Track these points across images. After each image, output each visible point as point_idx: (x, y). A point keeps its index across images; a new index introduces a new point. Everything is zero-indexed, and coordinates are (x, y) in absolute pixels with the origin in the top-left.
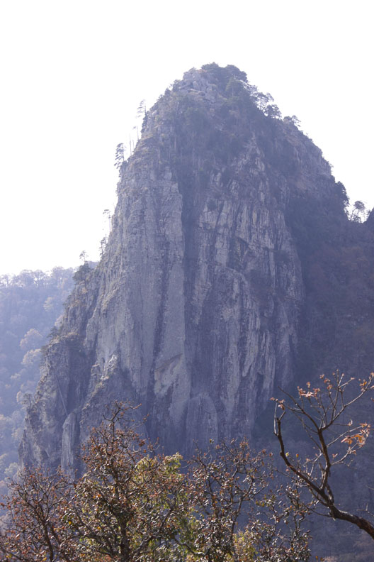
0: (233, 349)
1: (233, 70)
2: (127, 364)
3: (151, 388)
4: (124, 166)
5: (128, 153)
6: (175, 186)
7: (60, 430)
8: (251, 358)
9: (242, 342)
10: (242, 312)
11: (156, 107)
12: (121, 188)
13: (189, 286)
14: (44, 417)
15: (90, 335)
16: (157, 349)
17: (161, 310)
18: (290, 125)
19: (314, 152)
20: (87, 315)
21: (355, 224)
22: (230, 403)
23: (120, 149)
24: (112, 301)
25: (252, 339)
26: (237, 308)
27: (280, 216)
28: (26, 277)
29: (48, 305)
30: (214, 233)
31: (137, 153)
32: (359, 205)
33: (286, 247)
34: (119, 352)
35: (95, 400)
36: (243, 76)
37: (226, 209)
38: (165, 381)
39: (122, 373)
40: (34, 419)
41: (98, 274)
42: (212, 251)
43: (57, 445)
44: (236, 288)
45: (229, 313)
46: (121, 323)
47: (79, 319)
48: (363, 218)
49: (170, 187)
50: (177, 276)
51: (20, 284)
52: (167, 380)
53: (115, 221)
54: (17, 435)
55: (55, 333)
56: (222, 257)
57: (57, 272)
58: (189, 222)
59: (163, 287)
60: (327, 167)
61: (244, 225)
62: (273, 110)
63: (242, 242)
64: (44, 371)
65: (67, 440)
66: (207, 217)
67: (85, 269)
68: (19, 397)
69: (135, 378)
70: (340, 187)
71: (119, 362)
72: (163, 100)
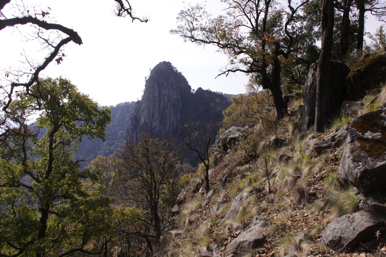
0: (168, 118)
2: (147, 121)
3: (151, 125)
4: (146, 81)
5: (147, 78)
6: (157, 85)
7: (133, 134)
10: (170, 111)
11: (153, 69)
12: (146, 85)
13: (159, 105)
14: (130, 131)
15: (139, 115)
16: (153, 118)
17: (154, 110)
18: (180, 73)
19: (185, 79)
21: (193, 93)
22: (167, 129)
27: (178, 92)
28: (126, 103)
29: (131, 109)
30: (165, 95)
32: (194, 90)
34: (145, 118)
35: (140, 128)
36: (171, 64)
38: (154, 125)
40: (128, 132)
42: (164, 98)
44: (169, 106)
45: (167, 111)
46: (145, 113)
47: (137, 112)
50: (157, 103)
53: (144, 92)
55: (132, 114)
58: (160, 92)
59: (154, 106)
60: (187, 82)
61: (171, 93)
62: (177, 71)
64: (130, 122)
66: (163, 91)
67: (138, 102)
68: (125, 127)
69: (148, 124)
70: (190, 86)
71: (145, 121)
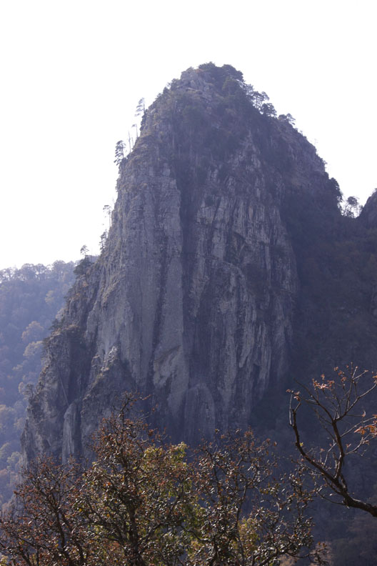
0: (230, 341)
1: (229, 69)
2: (127, 355)
3: (150, 378)
4: (123, 164)
5: (128, 150)
6: (174, 183)
7: (61, 420)
8: (247, 349)
9: (239, 334)
10: (239, 304)
11: (154, 106)
12: (121, 185)
13: (187, 279)
14: (45, 407)
15: (90, 327)
16: (156, 341)
17: (160, 303)
18: (285, 122)
19: (310, 149)
20: (88, 308)
21: (348, 218)
22: (227, 393)
23: (120, 147)
24: (112, 294)
25: (248, 331)
26: (233, 300)
27: (276, 212)
28: (28, 271)
29: (49, 299)
30: (212, 228)
31: (136, 150)
32: (352, 201)
33: (281, 242)
34: (118, 344)
35: (95, 391)
36: (239, 75)
37: (223, 205)
38: (163, 372)
39: (121, 364)
40: (36, 409)
41: (98, 267)
42: (209, 246)
43: (58, 434)
44: (233, 281)
45: (226, 306)
46: (121, 316)
47: (80, 312)
48: (356, 213)
49: (169, 183)
50: (175, 269)
51: (22, 278)
52: (166, 371)
53: (115, 216)
54: (19, 424)
55: (56, 325)
56: (219, 251)
57: (59, 266)
58: (187, 217)
59: (162, 281)
60: (321, 163)
61: (240, 220)
62: (269, 109)
63: (240, 237)
64: (45, 363)
65: (68, 429)
66: (205, 212)
67: (86, 263)
68: (21, 388)
69: (135, 369)
70: (334, 183)
71: (119, 354)
72: (162, 99)
